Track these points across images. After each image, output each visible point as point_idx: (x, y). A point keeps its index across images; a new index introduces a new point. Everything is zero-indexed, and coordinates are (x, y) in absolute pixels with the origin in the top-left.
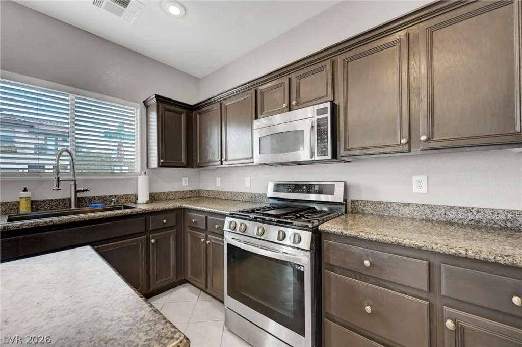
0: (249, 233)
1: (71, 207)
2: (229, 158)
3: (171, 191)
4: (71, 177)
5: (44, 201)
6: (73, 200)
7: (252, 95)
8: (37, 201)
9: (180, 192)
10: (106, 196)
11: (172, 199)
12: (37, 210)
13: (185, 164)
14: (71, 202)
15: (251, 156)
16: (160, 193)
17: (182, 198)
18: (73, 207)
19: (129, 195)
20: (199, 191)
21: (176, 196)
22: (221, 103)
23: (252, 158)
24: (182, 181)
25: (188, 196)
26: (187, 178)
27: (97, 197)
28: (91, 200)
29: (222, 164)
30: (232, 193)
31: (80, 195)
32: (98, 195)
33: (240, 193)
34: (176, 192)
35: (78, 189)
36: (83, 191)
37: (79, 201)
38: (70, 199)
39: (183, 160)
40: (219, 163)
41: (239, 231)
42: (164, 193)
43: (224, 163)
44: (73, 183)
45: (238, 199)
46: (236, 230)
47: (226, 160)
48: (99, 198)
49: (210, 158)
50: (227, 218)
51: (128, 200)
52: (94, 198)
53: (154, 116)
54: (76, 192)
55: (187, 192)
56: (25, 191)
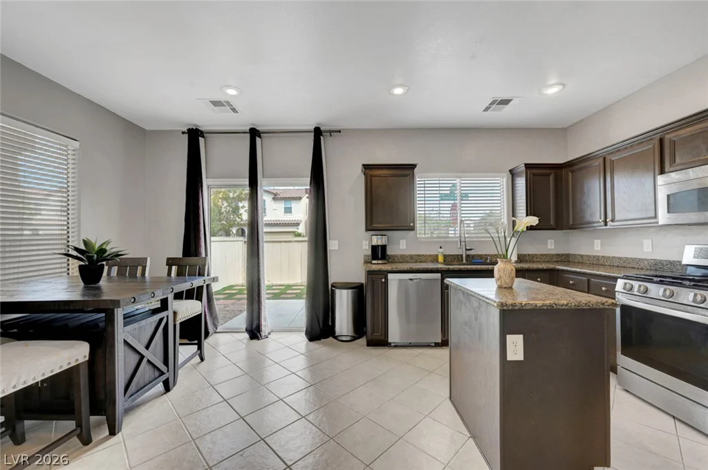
0: (651, 295)
2: (617, 218)
3: (535, 253)
5: (451, 255)
6: (464, 256)
7: (654, 146)
9: (545, 255)
11: (537, 261)
13: (554, 227)
14: (462, 257)
15: (654, 215)
16: (525, 255)
17: (548, 262)
18: (464, 262)
20: (568, 255)
21: (541, 259)
22: (604, 159)
23: (656, 217)
24: (547, 244)
25: (555, 260)
26: (553, 241)
29: (606, 225)
30: (620, 258)
31: (469, 253)
33: (634, 260)
34: (540, 255)
35: (468, 248)
36: (470, 250)
37: (468, 257)
38: (462, 256)
39: (552, 222)
40: (602, 223)
41: (638, 291)
42: (529, 255)
43: (610, 223)
44: (464, 244)
45: (630, 266)
46: (633, 291)
47: (612, 221)
49: (588, 218)
50: (619, 280)
52: (475, 255)
53: (521, 183)
54: (467, 250)
55: (553, 255)
56: (441, 248)
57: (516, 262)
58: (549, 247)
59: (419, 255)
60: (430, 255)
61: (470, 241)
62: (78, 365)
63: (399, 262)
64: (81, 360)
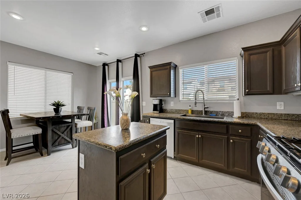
1: (203, 114)
3: (263, 112)
4: (203, 102)
5: (195, 111)
8: (194, 110)
9: (274, 114)
10: (218, 111)
11: (264, 118)
12: (194, 114)
16: (253, 113)
17: (275, 119)
19: (230, 112)
21: (268, 117)
24: (276, 106)
25: (283, 118)
26: (283, 103)
27: (214, 111)
28: (211, 112)
31: (206, 109)
32: (214, 110)
34: (268, 114)
35: (205, 107)
36: (207, 108)
37: (206, 112)
38: (203, 111)
39: (269, 88)
42: (256, 113)
44: (203, 104)
48: (215, 112)
51: (230, 114)
52: (212, 111)
55: (282, 115)
56: (190, 106)
57: (239, 118)
58: (278, 108)
59: (180, 110)
60: (185, 110)
61: (206, 103)
62: (38, 134)
63: (170, 113)
64: (39, 133)
